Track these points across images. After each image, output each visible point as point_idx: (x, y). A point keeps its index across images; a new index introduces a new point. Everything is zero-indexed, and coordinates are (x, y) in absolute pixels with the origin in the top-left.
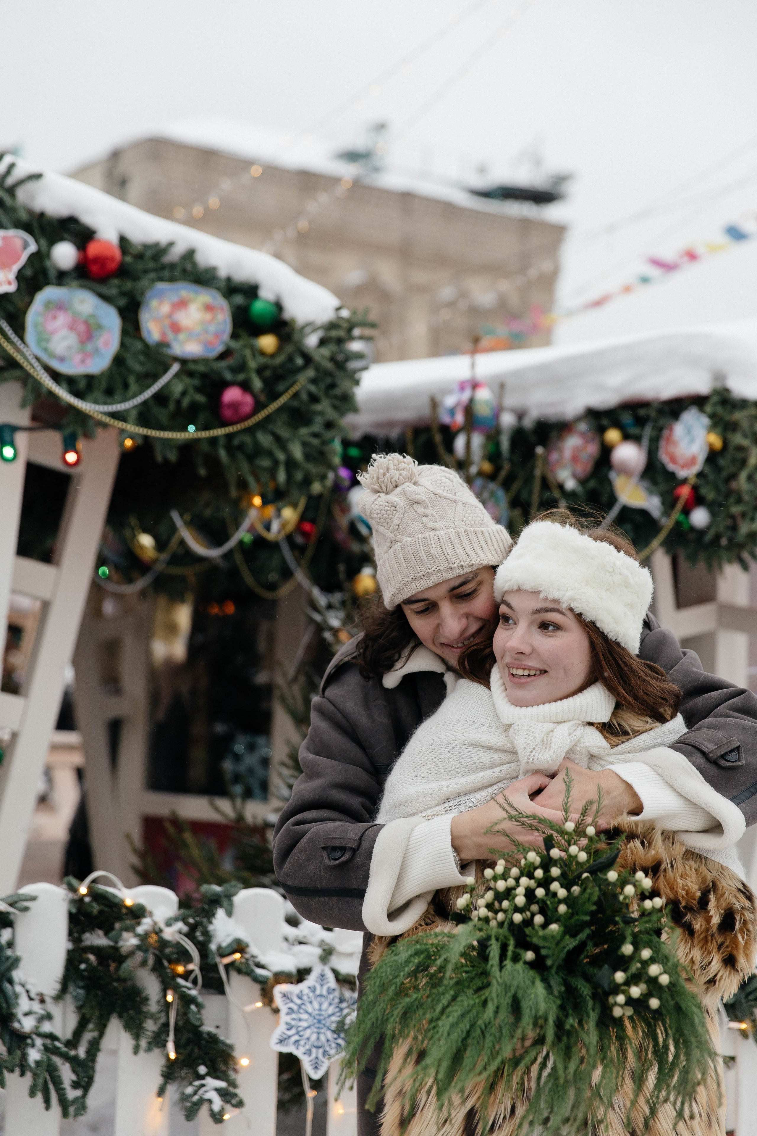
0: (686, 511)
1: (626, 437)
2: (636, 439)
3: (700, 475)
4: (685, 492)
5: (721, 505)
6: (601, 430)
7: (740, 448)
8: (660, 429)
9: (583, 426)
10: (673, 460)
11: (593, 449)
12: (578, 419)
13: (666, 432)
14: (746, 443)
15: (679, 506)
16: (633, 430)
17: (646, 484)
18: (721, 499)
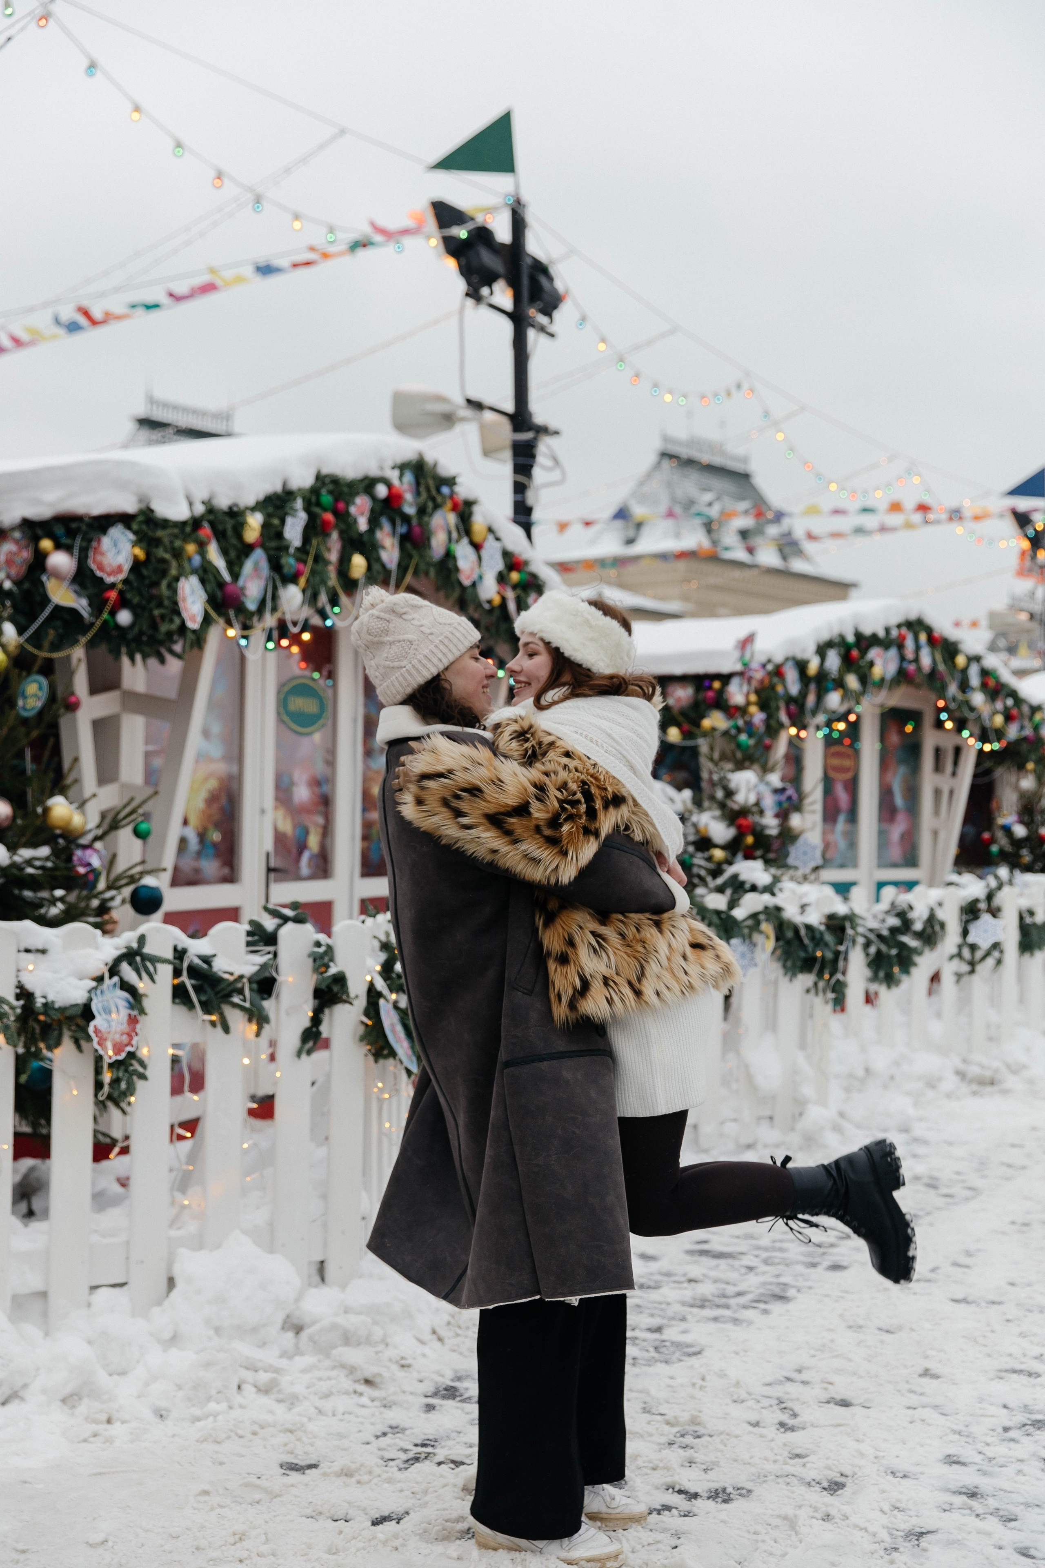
0: (113, 613)
1: (58, 546)
2: (68, 549)
3: (126, 581)
4: (113, 595)
5: (143, 608)
6: (36, 540)
7: (163, 561)
8: (90, 541)
9: (17, 535)
10: (101, 568)
11: (26, 554)
12: (13, 529)
13: (94, 544)
14: (167, 556)
15: (108, 608)
16: (64, 540)
17: (77, 587)
18: (144, 602)
